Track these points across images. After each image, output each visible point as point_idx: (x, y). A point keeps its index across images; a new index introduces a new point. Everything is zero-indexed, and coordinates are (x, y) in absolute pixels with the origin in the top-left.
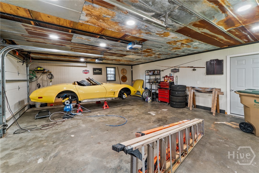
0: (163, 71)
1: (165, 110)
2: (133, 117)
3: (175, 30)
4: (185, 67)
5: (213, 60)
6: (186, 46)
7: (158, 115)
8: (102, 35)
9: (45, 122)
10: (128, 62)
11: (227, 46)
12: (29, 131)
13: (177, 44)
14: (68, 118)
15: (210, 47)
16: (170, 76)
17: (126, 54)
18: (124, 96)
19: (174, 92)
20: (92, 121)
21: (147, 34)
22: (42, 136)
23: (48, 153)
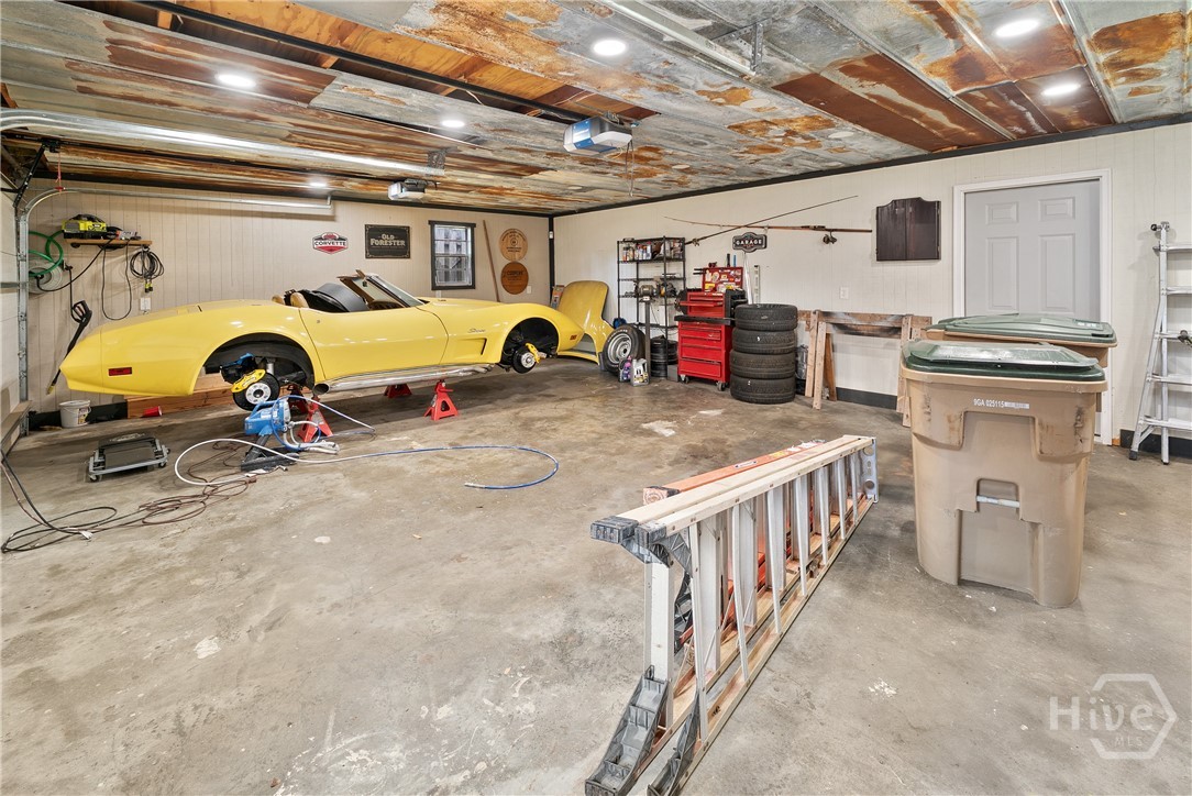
0: (696, 241)
1: (715, 414)
2: (581, 446)
3: (775, 83)
4: (794, 228)
5: (904, 202)
6: (804, 141)
7: (686, 433)
8: (463, 84)
9: (152, 491)
10: (536, 200)
11: (955, 148)
12: (87, 534)
13: (770, 133)
14: (269, 466)
15: (892, 148)
16: (729, 264)
17: (544, 166)
18: (524, 356)
19: (747, 333)
20: (391, 474)
21: (660, 89)
22: (167, 551)
23: (229, 615)
